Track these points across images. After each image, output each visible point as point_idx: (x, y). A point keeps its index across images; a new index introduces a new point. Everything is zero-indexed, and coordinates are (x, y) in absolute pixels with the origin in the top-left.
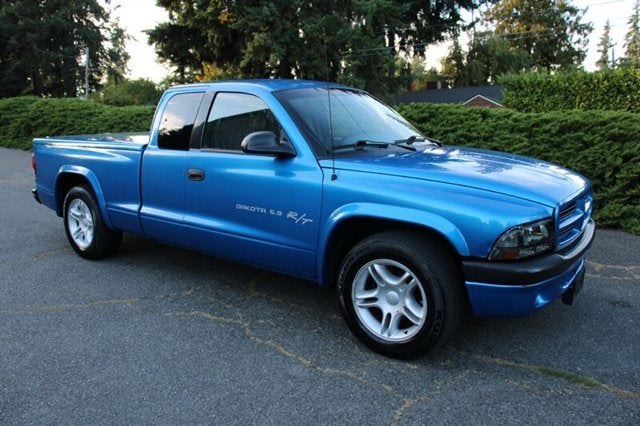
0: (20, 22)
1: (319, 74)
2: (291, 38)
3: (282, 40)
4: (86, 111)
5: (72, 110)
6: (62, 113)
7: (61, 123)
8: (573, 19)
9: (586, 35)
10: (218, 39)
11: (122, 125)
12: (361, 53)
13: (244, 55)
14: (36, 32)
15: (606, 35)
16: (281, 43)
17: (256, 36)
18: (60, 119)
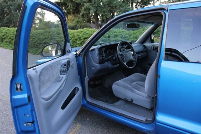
1: (107, 17)
2: (97, 5)
3: (94, 6)
6: (13, 33)
7: (13, 37)
10: (72, 6)
11: (33, 37)
12: (122, 9)
13: (81, 11)
16: (94, 7)
17: (85, 4)
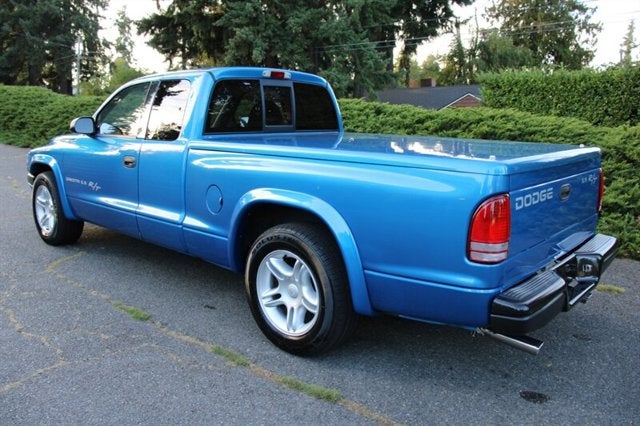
0: (16, 9)
3: (265, 34)
4: (39, 100)
5: (25, 98)
8: (582, 17)
9: (594, 35)
14: (29, 19)
15: (630, 34)
17: (238, 31)
18: (13, 107)
